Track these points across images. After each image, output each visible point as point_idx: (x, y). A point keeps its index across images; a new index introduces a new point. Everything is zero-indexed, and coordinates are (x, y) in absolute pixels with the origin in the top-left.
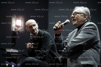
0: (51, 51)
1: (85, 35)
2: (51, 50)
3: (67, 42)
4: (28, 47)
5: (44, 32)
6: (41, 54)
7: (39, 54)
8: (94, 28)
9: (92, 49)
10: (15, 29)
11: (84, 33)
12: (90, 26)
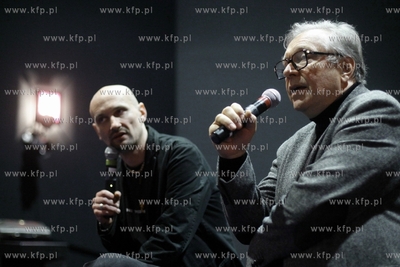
0: (206, 224)
1: (353, 152)
2: (204, 221)
3: (273, 189)
4: (99, 208)
5: (172, 141)
6: (162, 238)
7: (152, 238)
8: (390, 117)
9: (389, 212)
10: (35, 135)
11: (348, 143)
12: (375, 111)
